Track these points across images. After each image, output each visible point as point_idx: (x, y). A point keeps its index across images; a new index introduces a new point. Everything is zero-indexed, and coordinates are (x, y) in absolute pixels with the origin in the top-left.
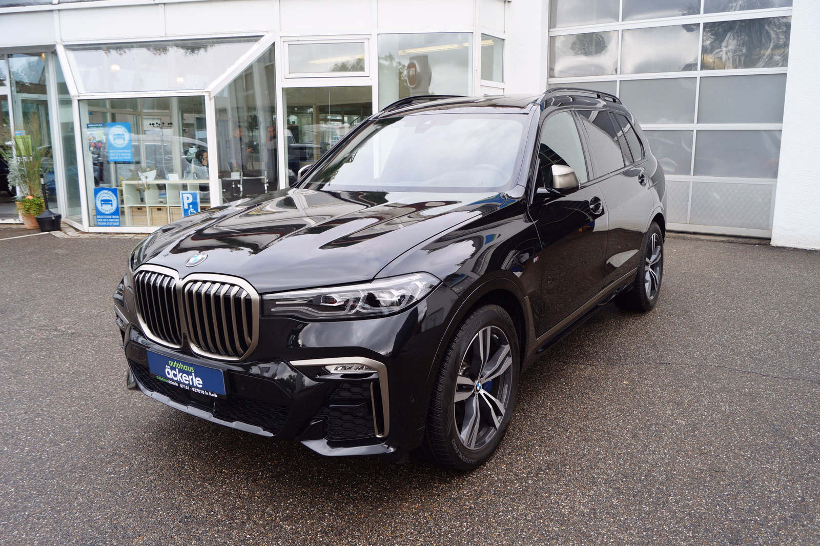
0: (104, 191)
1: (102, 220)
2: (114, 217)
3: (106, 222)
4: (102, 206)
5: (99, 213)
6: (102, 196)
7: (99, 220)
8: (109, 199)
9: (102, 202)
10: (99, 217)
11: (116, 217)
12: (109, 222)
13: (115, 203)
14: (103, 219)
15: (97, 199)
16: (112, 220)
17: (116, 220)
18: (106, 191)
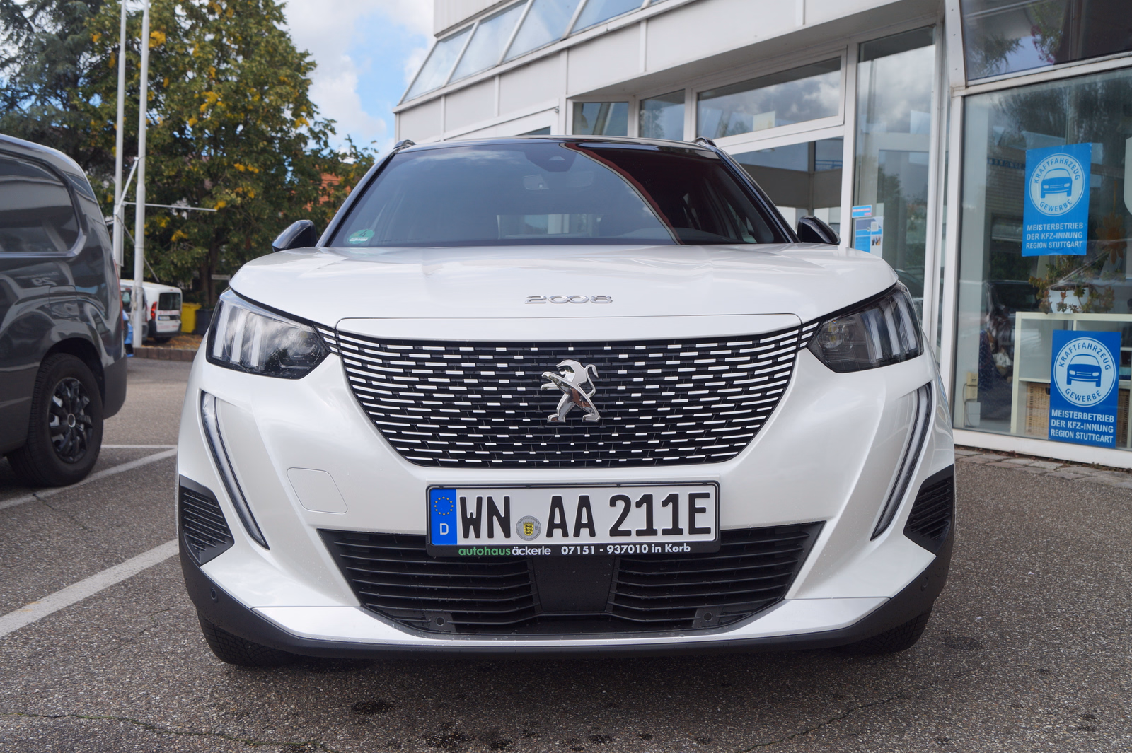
0: (1081, 341)
1: (1063, 423)
2: (1099, 417)
3: (1075, 430)
4: (1069, 382)
5: (1058, 401)
6: (1075, 353)
7: (1056, 423)
8: (1096, 364)
9: (1073, 373)
10: (1055, 413)
11: (1105, 418)
12: (1082, 430)
13: (1108, 376)
14: (1067, 420)
15: (1059, 361)
16: (1094, 427)
17: (1105, 428)
18: (1087, 341)
